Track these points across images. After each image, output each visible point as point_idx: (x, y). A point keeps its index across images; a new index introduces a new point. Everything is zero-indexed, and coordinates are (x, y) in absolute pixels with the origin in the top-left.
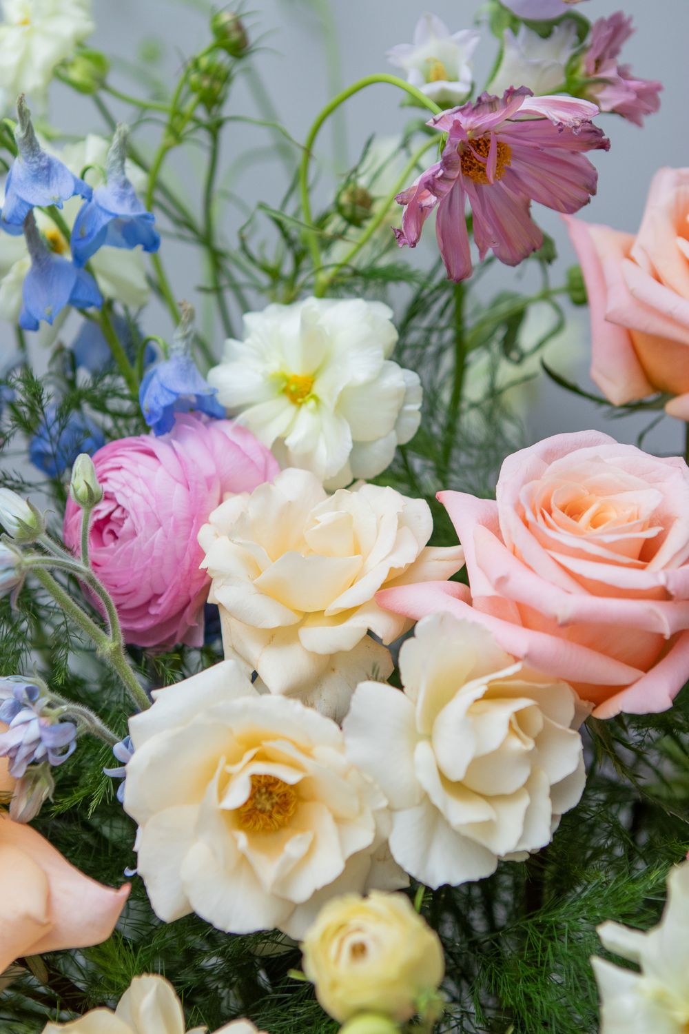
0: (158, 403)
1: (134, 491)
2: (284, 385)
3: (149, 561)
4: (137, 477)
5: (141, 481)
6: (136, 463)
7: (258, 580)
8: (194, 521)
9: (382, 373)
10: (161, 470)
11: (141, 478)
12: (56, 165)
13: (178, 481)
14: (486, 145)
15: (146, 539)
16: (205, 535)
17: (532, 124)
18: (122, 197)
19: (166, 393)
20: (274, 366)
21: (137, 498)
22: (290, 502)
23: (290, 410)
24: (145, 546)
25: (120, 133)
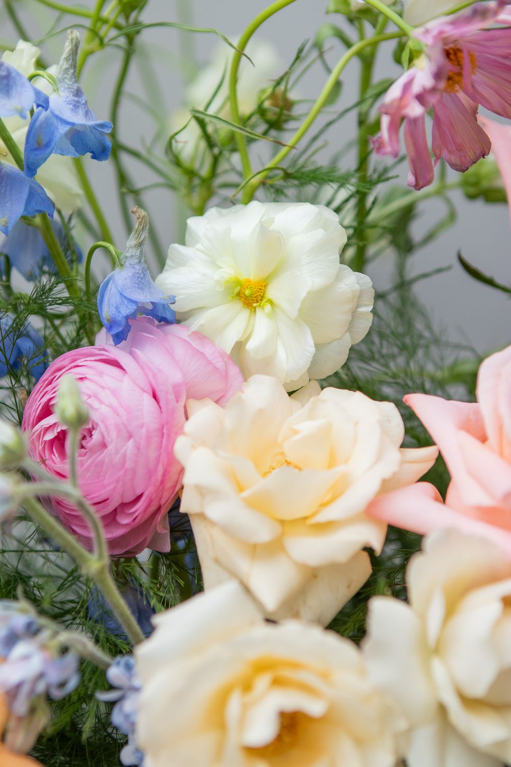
0: (119, 312)
1: (101, 402)
2: (237, 290)
3: (122, 473)
4: (103, 388)
5: (107, 391)
6: (101, 374)
7: (245, 494)
8: (165, 431)
9: (338, 278)
10: (126, 379)
11: (109, 389)
12: (13, 74)
13: (145, 391)
14: (455, 54)
15: (117, 451)
16: (181, 446)
17: (498, 33)
18: (76, 106)
19: (126, 302)
20: (228, 272)
21: (104, 410)
22: (261, 410)
23: (245, 313)
24: (117, 458)
25: (72, 40)
